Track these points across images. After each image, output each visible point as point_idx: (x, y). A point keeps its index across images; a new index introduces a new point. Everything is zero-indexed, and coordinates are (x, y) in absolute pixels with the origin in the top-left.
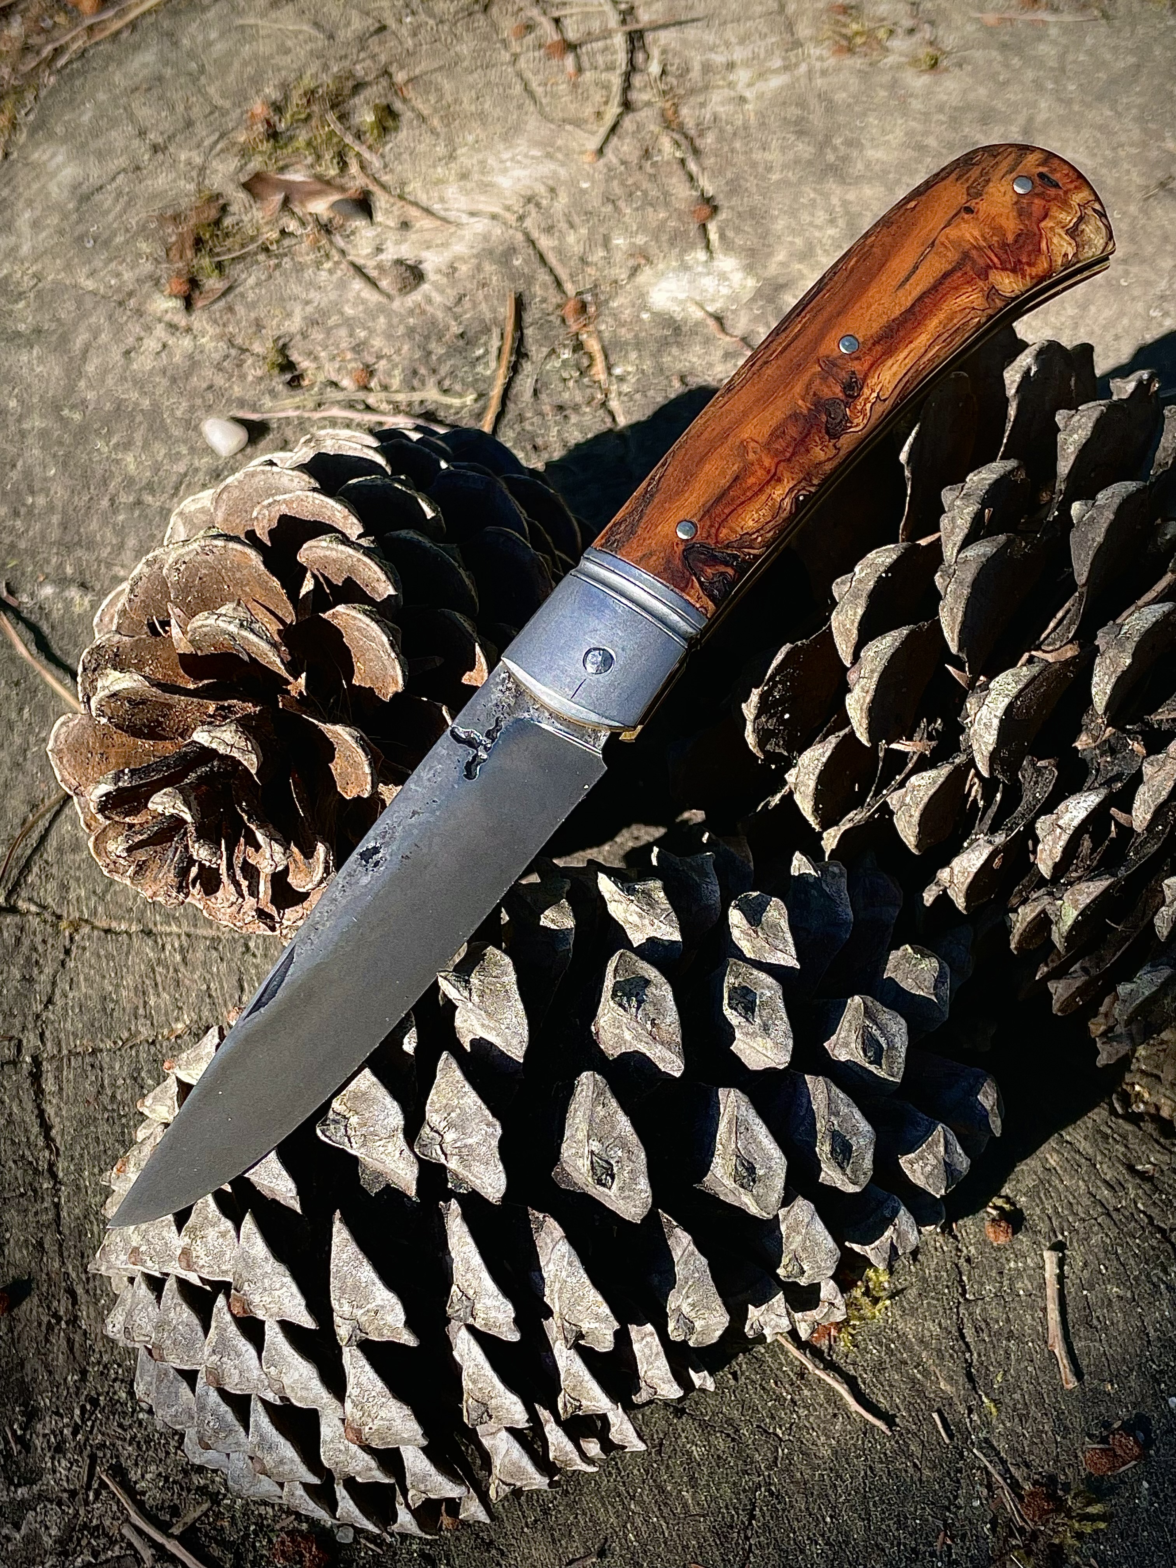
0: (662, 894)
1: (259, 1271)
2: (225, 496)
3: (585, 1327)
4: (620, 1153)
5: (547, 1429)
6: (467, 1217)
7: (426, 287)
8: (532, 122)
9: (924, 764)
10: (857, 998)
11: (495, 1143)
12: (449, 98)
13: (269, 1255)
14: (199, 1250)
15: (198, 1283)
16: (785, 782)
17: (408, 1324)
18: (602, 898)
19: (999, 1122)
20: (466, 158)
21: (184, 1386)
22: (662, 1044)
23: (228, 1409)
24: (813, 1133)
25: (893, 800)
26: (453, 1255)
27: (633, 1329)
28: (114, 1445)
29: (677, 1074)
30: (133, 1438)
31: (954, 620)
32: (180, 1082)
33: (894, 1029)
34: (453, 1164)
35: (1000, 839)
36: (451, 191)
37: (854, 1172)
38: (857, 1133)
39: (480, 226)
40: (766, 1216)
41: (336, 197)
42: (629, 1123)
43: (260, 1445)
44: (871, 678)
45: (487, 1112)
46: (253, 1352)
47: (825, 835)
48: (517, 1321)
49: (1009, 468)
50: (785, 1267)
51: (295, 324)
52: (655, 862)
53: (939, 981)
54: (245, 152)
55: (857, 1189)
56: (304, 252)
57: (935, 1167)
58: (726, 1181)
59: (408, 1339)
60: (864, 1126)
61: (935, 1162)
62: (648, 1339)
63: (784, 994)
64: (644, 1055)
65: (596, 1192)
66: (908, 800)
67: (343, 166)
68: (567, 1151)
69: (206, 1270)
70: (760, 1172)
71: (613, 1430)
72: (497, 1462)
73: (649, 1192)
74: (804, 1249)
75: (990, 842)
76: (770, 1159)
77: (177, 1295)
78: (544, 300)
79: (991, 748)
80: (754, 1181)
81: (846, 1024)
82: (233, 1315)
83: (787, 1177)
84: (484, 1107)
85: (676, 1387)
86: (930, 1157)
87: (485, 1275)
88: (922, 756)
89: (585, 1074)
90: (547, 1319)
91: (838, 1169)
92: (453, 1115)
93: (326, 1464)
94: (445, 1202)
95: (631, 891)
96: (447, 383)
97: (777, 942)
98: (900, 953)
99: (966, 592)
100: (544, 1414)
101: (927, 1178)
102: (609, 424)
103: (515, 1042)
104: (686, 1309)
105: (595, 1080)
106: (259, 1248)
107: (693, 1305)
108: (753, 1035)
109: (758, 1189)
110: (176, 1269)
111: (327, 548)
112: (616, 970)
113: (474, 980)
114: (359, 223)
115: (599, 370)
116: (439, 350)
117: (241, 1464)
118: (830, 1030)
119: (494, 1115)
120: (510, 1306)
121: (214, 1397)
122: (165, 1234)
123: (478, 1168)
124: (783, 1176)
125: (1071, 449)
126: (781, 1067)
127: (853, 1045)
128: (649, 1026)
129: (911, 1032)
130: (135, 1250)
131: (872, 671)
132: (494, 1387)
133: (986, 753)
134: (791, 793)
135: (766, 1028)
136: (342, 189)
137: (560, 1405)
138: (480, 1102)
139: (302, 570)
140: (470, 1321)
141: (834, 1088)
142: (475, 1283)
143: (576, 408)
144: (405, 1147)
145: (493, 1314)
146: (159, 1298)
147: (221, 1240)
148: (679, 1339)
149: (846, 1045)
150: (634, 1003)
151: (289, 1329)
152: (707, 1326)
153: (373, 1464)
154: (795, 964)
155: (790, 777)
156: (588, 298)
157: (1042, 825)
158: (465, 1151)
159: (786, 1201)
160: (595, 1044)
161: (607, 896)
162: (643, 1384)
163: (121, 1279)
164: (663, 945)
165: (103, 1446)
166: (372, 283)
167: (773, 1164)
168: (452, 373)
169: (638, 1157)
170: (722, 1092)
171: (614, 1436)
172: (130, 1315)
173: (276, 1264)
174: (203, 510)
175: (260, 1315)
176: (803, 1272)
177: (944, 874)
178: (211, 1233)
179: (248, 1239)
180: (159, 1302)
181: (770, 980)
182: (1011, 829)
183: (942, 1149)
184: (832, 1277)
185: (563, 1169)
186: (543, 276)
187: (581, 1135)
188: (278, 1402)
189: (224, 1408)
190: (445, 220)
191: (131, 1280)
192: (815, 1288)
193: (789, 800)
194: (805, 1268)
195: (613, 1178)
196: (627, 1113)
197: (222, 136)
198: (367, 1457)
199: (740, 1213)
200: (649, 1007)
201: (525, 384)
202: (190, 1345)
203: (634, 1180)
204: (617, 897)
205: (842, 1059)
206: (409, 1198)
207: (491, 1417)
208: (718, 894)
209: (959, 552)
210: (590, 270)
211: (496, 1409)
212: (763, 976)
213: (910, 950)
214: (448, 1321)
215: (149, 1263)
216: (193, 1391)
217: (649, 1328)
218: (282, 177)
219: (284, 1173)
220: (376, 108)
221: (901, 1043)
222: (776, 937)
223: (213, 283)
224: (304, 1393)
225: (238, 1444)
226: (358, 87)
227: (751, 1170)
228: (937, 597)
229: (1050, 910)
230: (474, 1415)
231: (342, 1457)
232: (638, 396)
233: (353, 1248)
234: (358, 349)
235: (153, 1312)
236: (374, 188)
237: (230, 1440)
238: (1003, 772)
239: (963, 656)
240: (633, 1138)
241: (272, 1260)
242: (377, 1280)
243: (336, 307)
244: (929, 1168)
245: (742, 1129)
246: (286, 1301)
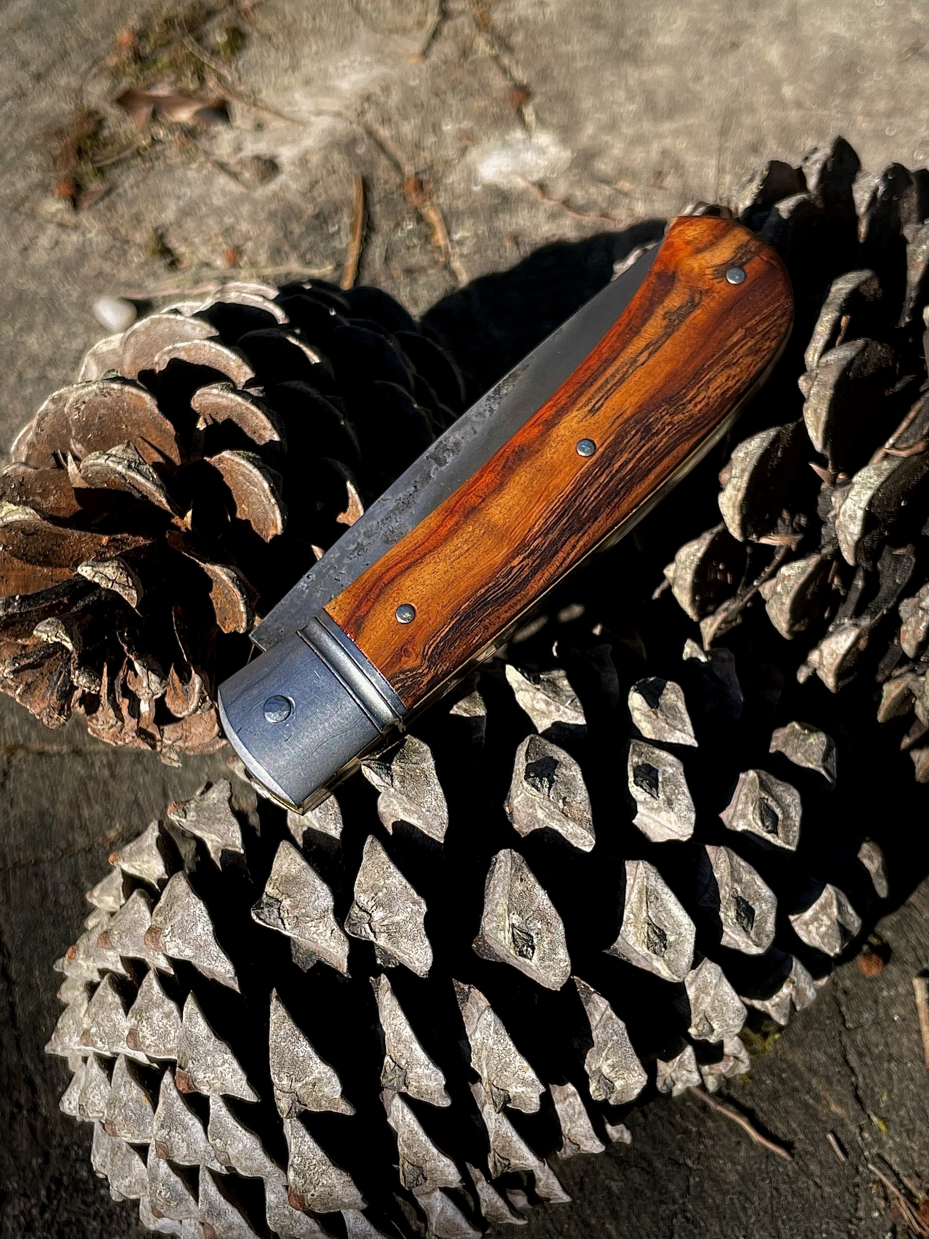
0: (566, 682)
1: (201, 1050)
2: (132, 340)
3: (513, 1090)
4: (539, 925)
5: (479, 1187)
6: (396, 991)
7: (282, 178)
8: (364, 34)
9: (790, 557)
10: (752, 773)
11: (421, 920)
12: (289, 19)
13: (211, 1034)
14: (145, 1031)
15: (145, 1061)
16: (663, 577)
17: (346, 1094)
18: (510, 688)
19: (884, 883)
20: (308, 66)
21: (136, 1159)
22: (574, 820)
23: (177, 1179)
24: (717, 901)
25: (766, 590)
26: (384, 1028)
27: (557, 1092)
28: (78, 1220)
29: (588, 849)
30: (97, 1213)
31: (818, 419)
32: (124, 874)
33: (788, 799)
34: (382, 941)
35: (866, 622)
36: (298, 96)
37: (757, 935)
38: (759, 898)
39: (323, 123)
40: (676, 979)
41: (196, 107)
42: (546, 897)
43: (209, 1212)
44: (741, 477)
45: (412, 891)
46: (199, 1126)
47: (702, 625)
48: (448, 1088)
49: (864, 278)
50: (697, 1026)
51: (169, 215)
52: (555, 654)
53: (826, 755)
54: (116, 73)
55: (760, 951)
56: (173, 154)
57: (829, 927)
58: (638, 948)
59: (345, 1109)
60: (766, 892)
61: (828, 923)
62: (571, 1099)
63: (685, 771)
64: (557, 832)
65: (517, 962)
66: (779, 589)
67: (202, 80)
68: (488, 925)
69: (153, 1049)
70: (671, 938)
71: (541, 1184)
72: (433, 1220)
73: (568, 962)
74: (713, 1009)
75: (856, 625)
76: (680, 926)
77: (126, 1072)
78: (386, 182)
79: (856, 538)
80: (665, 947)
81: (743, 798)
82: (178, 1091)
83: (696, 943)
84: (408, 886)
85: (598, 1143)
86: (825, 918)
87: (416, 1046)
88: (789, 549)
89: (502, 852)
90: (474, 1082)
91: (743, 934)
92: (380, 894)
93: (271, 1227)
94: (375, 977)
95: (536, 680)
96: (308, 256)
97: (676, 723)
98: (787, 730)
99: (829, 393)
100: (476, 1173)
101: (822, 937)
102: (453, 283)
103: (436, 823)
104: (606, 1070)
105: (513, 859)
106: (201, 1027)
107: (613, 1067)
108: (658, 810)
109: (670, 955)
110: (124, 1049)
111: (218, 395)
112: (527, 753)
113: (395, 767)
114: (219, 128)
115: (440, 237)
116: (297, 229)
117: (192, 1230)
118: (725, 801)
119: (419, 893)
120: (441, 1074)
121: (164, 1168)
122: (113, 1016)
123: (405, 944)
124: (692, 941)
125: (921, 258)
126: (685, 839)
127: (750, 817)
128: (561, 804)
129: (804, 803)
130: (86, 1033)
131: (743, 471)
132: (428, 1151)
133: (852, 543)
134: (670, 587)
135: (669, 803)
136: (201, 100)
137: (490, 1165)
138: (404, 881)
139: (195, 416)
140: (403, 1089)
141: (737, 859)
142: (406, 1054)
143: (423, 270)
144: (336, 927)
145: (424, 1082)
146: (110, 1076)
147: (165, 1021)
148: (600, 1099)
149: (744, 816)
150: (546, 784)
151: (232, 1103)
152: (627, 1085)
153: (316, 1227)
154: (692, 742)
155: (669, 572)
156: (425, 177)
157: (905, 608)
158: (393, 929)
159: (695, 964)
160: (510, 825)
161: (514, 686)
162: (566, 1141)
163: (77, 1059)
164: (569, 730)
165: (68, 1223)
166: (235, 176)
167: (682, 930)
168: (311, 249)
169: (556, 928)
170: (629, 866)
171: (541, 1190)
172: (84, 1092)
173: (218, 1042)
174: (114, 352)
175: (205, 1090)
176: (712, 1030)
177: (814, 657)
178: (156, 1015)
179: (190, 1019)
180: (110, 1080)
181: (671, 758)
182: (876, 613)
183: (835, 910)
184: (737, 1035)
185: (485, 942)
186: (384, 162)
187: (500, 910)
188: (225, 1172)
189: (174, 1179)
190: (293, 120)
191: (85, 1060)
192: (720, 1045)
193: (668, 593)
194: (715, 1026)
195: (533, 948)
196: (544, 887)
197: (95, 62)
198: (311, 1221)
199: (652, 978)
200: (560, 787)
201: (376, 252)
202: (140, 1121)
203: (553, 951)
204: (523, 686)
205: (739, 829)
206: (341, 975)
207: (426, 1179)
208: (617, 681)
209: (821, 356)
210: (427, 154)
211: (430, 1171)
212: (664, 754)
213: (797, 727)
214: (381, 1089)
215: (100, 1044)
216: (145, 1163)
217: (570, 1088)
218: (147, 93)
219: (222, 955)
220: (227, 30)
221: (796, 814)
222: (675, 718)
223: (95, 186)
224: (249, 1163)
225: (189, 1211)
226: (210, 14)
227: (662, 936)
228: (800, 399)
229: (914, 686)
230: (410, 1178)
231: (287, 1222)
232: (476, 257)
233: (289, 1025)
234: (228, 232)
235: (105, 1090)
236: (229, 98)
237: (182, 1208)
238: (867, 560)
239: (828, 454)
240: (552, 911)
241: (213, 1038)
242: (313, 1054)
243: (205, 198)
244: (823, 929)
245: (652, 898)
246: (228, 1077)
